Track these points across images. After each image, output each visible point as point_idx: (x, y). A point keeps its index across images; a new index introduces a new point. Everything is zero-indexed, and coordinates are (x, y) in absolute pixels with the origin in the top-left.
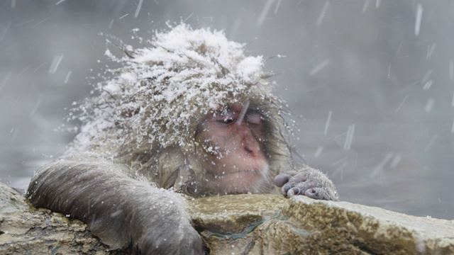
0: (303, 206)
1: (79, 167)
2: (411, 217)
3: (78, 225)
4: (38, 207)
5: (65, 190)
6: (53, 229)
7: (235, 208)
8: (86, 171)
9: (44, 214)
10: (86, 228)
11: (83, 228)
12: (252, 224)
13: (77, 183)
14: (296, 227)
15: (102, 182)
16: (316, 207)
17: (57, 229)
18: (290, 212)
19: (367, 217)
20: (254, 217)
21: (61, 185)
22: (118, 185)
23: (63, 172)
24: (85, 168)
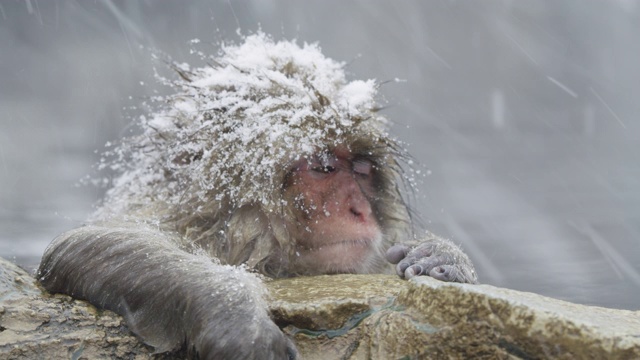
0: (428, 292)
1: (112, 236)
2: (579, 306)
3: (110, 318)
4: (53, 293)
5: (92, 269)
6: (75, 323)
7: (332, 294)
8: (121, 241)
9: (62, 302)
10: (121, 322)
11: (117, 322)
12: (356, 316)
14: (417, 320)
15: (143, 257)
16: (446, 293)
17: (81, 323)
18: (409, 299)
19: (517, 307)
20: (358, 306)
21: (86, 262)
22: (166, 261)
23: (89, 243)
24: (120, 237)
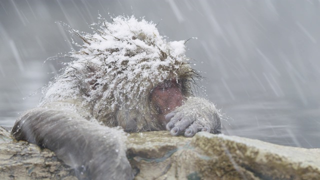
0: (206, 139)
1: (50, 112)
2: (281, 147)
3: (47, 153)
4: (18, 140)
5: (39, 128)
6: (30, 155)
7: (158, 140)
8: (54, 114)
9: (23, 144)
10: (53, 155)
11: (51, 154)
12: (170, 151)
13: (48, 122)
14: (200, 154)
15: (65, 122)
16: (215, 140)
17: (32, 155)
18: (197, 143)
19: (250, 147)
20: (171, 147)
21: (36, 125)
22: (77, 124)
23: (38, 115)
24: (53, 112)
